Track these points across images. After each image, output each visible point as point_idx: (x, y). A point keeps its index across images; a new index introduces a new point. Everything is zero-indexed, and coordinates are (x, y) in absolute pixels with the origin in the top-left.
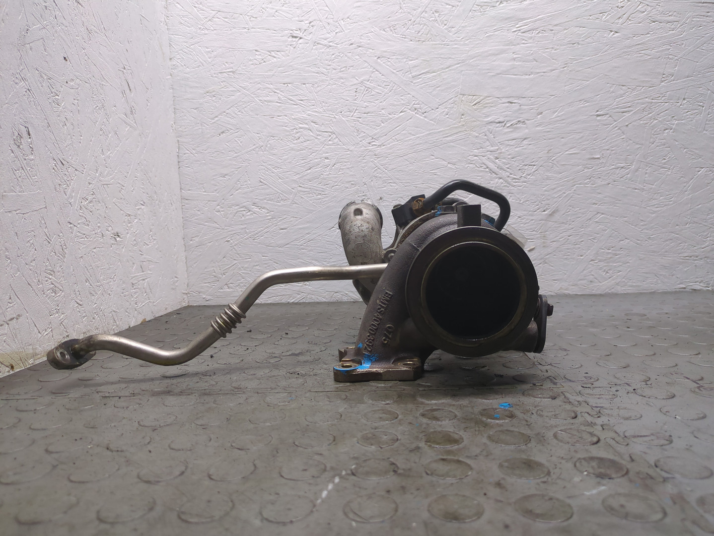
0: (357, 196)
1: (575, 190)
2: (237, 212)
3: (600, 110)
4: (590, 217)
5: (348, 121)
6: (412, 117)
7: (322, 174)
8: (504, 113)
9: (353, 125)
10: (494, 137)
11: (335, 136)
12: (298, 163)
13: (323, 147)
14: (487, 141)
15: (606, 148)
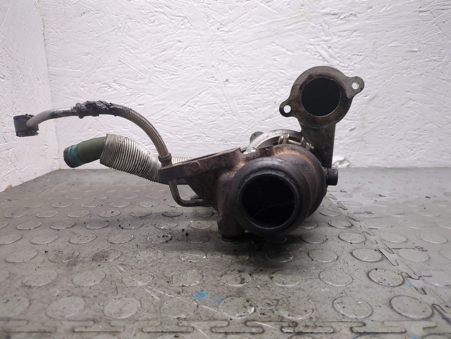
0: (206, 77)
1: (393, 79)
2: (100, 88)
3: (423, 7)
4: (403, 103)
5: (199, 6)
6: (257, 6)
7: (175, 56)
8: (339, 6)
9: (204, 11)
10: (329, 28)
11: (187, 21)
12: (153, 45)
13: (176, 31)
14: (323, 32)
15: (424, 42)
